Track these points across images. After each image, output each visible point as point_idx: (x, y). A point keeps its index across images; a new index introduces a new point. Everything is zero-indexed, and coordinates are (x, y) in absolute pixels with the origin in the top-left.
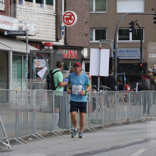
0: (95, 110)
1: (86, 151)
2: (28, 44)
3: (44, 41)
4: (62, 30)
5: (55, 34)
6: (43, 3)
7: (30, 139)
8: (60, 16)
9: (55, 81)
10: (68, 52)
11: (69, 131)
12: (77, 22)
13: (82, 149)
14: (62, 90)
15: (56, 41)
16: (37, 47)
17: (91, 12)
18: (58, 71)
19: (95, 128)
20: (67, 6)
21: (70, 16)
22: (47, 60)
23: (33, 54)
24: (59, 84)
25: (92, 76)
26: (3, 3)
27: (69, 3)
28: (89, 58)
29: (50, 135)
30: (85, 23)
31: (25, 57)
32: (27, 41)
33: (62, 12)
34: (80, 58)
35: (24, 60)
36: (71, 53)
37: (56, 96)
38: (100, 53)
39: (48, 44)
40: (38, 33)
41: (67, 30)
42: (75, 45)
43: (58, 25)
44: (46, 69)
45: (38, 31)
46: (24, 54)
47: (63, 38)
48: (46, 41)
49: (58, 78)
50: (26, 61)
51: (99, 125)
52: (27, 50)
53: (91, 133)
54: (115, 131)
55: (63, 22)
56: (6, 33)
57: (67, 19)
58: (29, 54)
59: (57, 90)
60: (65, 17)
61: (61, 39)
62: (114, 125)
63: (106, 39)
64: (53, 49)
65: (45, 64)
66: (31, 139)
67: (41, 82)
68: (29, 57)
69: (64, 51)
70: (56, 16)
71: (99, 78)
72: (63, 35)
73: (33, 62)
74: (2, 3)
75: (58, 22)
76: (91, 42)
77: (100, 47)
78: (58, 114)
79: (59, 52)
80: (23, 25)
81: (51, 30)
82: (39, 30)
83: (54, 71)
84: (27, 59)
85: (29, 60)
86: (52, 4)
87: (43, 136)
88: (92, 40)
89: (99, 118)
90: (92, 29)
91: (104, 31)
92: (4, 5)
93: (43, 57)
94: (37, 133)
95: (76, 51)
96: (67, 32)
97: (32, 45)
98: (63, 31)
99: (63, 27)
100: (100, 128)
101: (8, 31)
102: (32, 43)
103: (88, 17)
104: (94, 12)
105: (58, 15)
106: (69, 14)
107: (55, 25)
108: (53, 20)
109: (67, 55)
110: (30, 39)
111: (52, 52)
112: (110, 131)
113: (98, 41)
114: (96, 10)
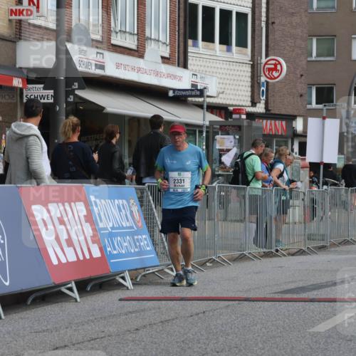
0: (315, 219)
1: (301, 286)
2: (207, 111)
3: (232, 106)
4: (262, 88)
5: (249, 94)
6: (231, 45)
7: (208, 264)
8: (259, 65)
9: (249, 170)
10: (271, 124)
11: (272, 252)
12: (286, 75)
13: (292, 282)
14: (259, 185)
15: (252, 106)
16: (220, 116)
17: (309, 59)
18: (252, 154)
19: (315, 248)
20: (269, 49)
21: (275, 65)
22: (237, 137)
23: (215, 126)
24: (255, 176)
25: (310, 163)
26: (167, 45)
27: (272, 45)
28: (306, 132)
29: (242, 258)
30: (299, 76)
31: (201, 132)
32: (205, 107)
33: (261, 58)
34: (290, 133)
35: (199, 136)
36: (275, 124)
37: (251, 196)
38: (323, 125)
39: (238, 111)
40: (223, 93)
41: (270, 88)
42: (283, 112)
43: (256, 79)
44: (234, 151)
45: (223, 90)
46: (200, 127)
47: (264, 102)
48: (236, 106)
49: (253, 166)
50: (203, 139)
51: (322, 244)
52: (204, 120)
53: (308, 257)
54: (348, 252)
55: (262, 74)
56: (171, 94)
57: (270, 70)
58: (207, 127)
59: (252, 185)
60: (267, 66)
61: (260, 102)
62: (346, 242)
63: (333, 102)
64: (247, 118)
65: (233, 143)
66: (211, 265)
67: (228, 172)
68: (207, 132)
69: (265, 121)
70: (252, 65)
71: (322, 167)
72: (263, 96)
73: (214, 139)
74: (165, 45)
75: (256, 75)
76: (309, 107)
77: (325, 115)
78: (255, 225)
79: (256, 123)
80: (198, 80)
81: (243, 88)
82: (225, 89)
83: (245, 155)
84: (204, 135)
85: (207, 137)
86: (246, 46)
87: (229, 260)
88: (311, 104)
89: (322, 232)
90: (310, 86)
91: (330, 90)
92: (168, 47)
93: (230, 132)
94: (221, 255)
95: (284, 123)
96: (269, 92)
97: (212, 113)
98: (263, 90)
99: (263, 83)
100: (322, 248)
101: (174, 90)
102: (213, 108)
103: (305, 67)
104: (313, 59)
105: (256, 63)
106: (274, 62)
107: (250, 80)
108: (247, 71)
109: (270, 130)
110: (209, 103)
111: (245, 123)
112: (340, 253)
113: (320, 106)
114: (318, 55)
